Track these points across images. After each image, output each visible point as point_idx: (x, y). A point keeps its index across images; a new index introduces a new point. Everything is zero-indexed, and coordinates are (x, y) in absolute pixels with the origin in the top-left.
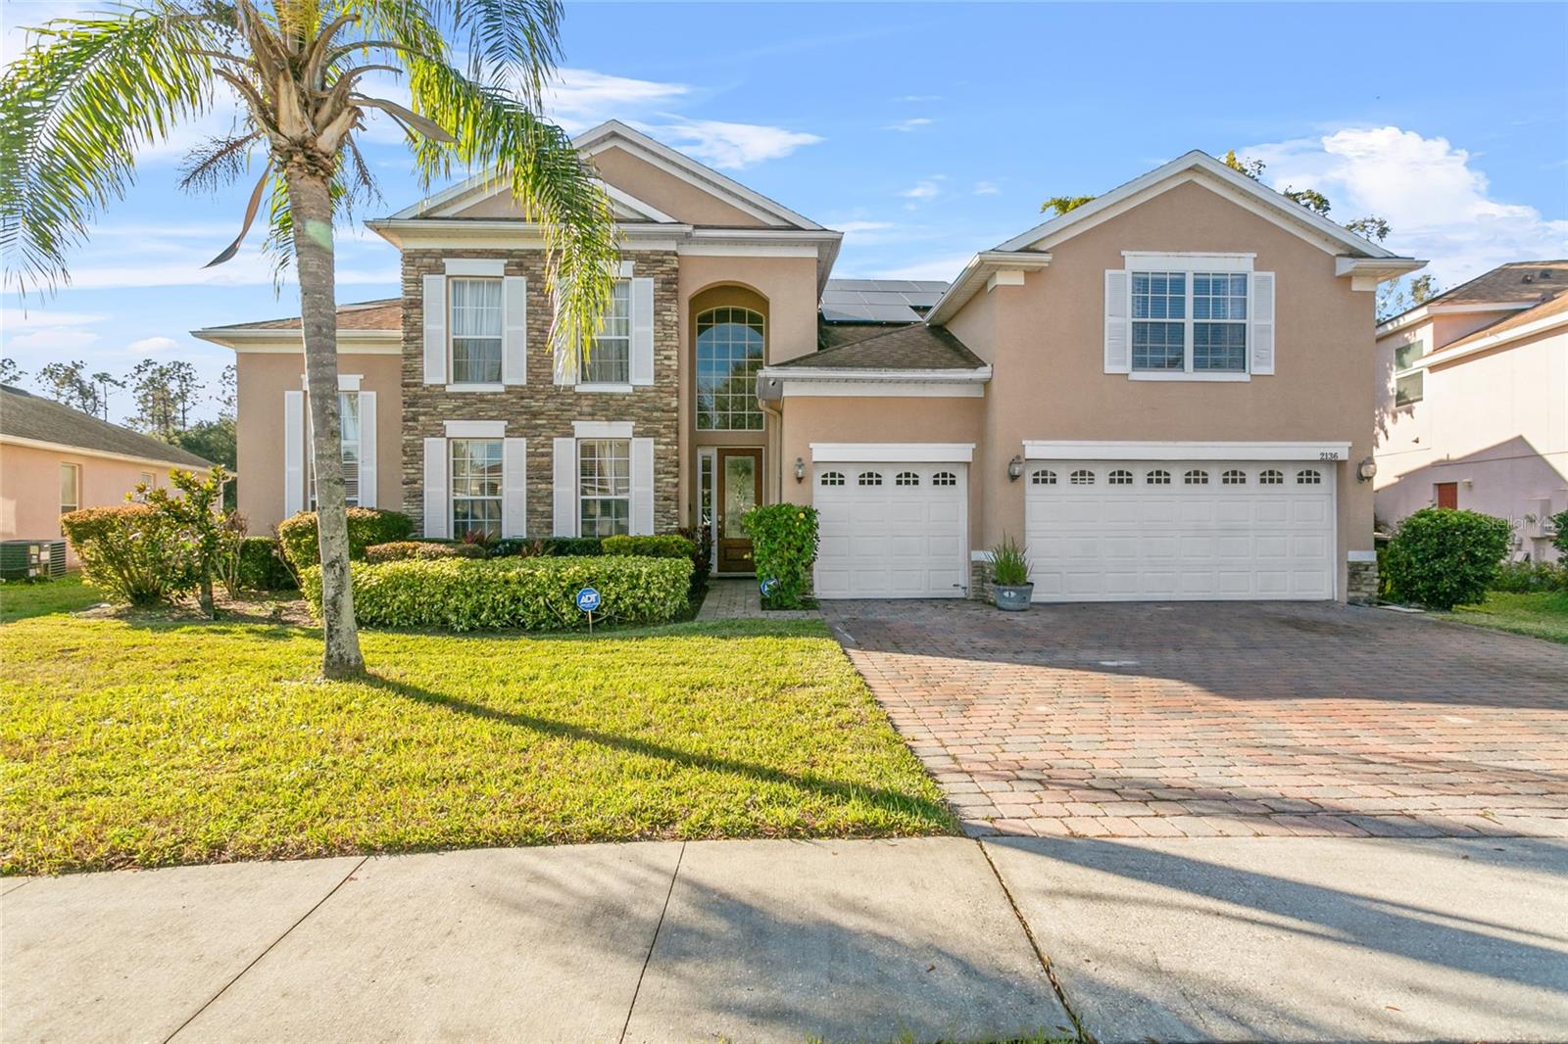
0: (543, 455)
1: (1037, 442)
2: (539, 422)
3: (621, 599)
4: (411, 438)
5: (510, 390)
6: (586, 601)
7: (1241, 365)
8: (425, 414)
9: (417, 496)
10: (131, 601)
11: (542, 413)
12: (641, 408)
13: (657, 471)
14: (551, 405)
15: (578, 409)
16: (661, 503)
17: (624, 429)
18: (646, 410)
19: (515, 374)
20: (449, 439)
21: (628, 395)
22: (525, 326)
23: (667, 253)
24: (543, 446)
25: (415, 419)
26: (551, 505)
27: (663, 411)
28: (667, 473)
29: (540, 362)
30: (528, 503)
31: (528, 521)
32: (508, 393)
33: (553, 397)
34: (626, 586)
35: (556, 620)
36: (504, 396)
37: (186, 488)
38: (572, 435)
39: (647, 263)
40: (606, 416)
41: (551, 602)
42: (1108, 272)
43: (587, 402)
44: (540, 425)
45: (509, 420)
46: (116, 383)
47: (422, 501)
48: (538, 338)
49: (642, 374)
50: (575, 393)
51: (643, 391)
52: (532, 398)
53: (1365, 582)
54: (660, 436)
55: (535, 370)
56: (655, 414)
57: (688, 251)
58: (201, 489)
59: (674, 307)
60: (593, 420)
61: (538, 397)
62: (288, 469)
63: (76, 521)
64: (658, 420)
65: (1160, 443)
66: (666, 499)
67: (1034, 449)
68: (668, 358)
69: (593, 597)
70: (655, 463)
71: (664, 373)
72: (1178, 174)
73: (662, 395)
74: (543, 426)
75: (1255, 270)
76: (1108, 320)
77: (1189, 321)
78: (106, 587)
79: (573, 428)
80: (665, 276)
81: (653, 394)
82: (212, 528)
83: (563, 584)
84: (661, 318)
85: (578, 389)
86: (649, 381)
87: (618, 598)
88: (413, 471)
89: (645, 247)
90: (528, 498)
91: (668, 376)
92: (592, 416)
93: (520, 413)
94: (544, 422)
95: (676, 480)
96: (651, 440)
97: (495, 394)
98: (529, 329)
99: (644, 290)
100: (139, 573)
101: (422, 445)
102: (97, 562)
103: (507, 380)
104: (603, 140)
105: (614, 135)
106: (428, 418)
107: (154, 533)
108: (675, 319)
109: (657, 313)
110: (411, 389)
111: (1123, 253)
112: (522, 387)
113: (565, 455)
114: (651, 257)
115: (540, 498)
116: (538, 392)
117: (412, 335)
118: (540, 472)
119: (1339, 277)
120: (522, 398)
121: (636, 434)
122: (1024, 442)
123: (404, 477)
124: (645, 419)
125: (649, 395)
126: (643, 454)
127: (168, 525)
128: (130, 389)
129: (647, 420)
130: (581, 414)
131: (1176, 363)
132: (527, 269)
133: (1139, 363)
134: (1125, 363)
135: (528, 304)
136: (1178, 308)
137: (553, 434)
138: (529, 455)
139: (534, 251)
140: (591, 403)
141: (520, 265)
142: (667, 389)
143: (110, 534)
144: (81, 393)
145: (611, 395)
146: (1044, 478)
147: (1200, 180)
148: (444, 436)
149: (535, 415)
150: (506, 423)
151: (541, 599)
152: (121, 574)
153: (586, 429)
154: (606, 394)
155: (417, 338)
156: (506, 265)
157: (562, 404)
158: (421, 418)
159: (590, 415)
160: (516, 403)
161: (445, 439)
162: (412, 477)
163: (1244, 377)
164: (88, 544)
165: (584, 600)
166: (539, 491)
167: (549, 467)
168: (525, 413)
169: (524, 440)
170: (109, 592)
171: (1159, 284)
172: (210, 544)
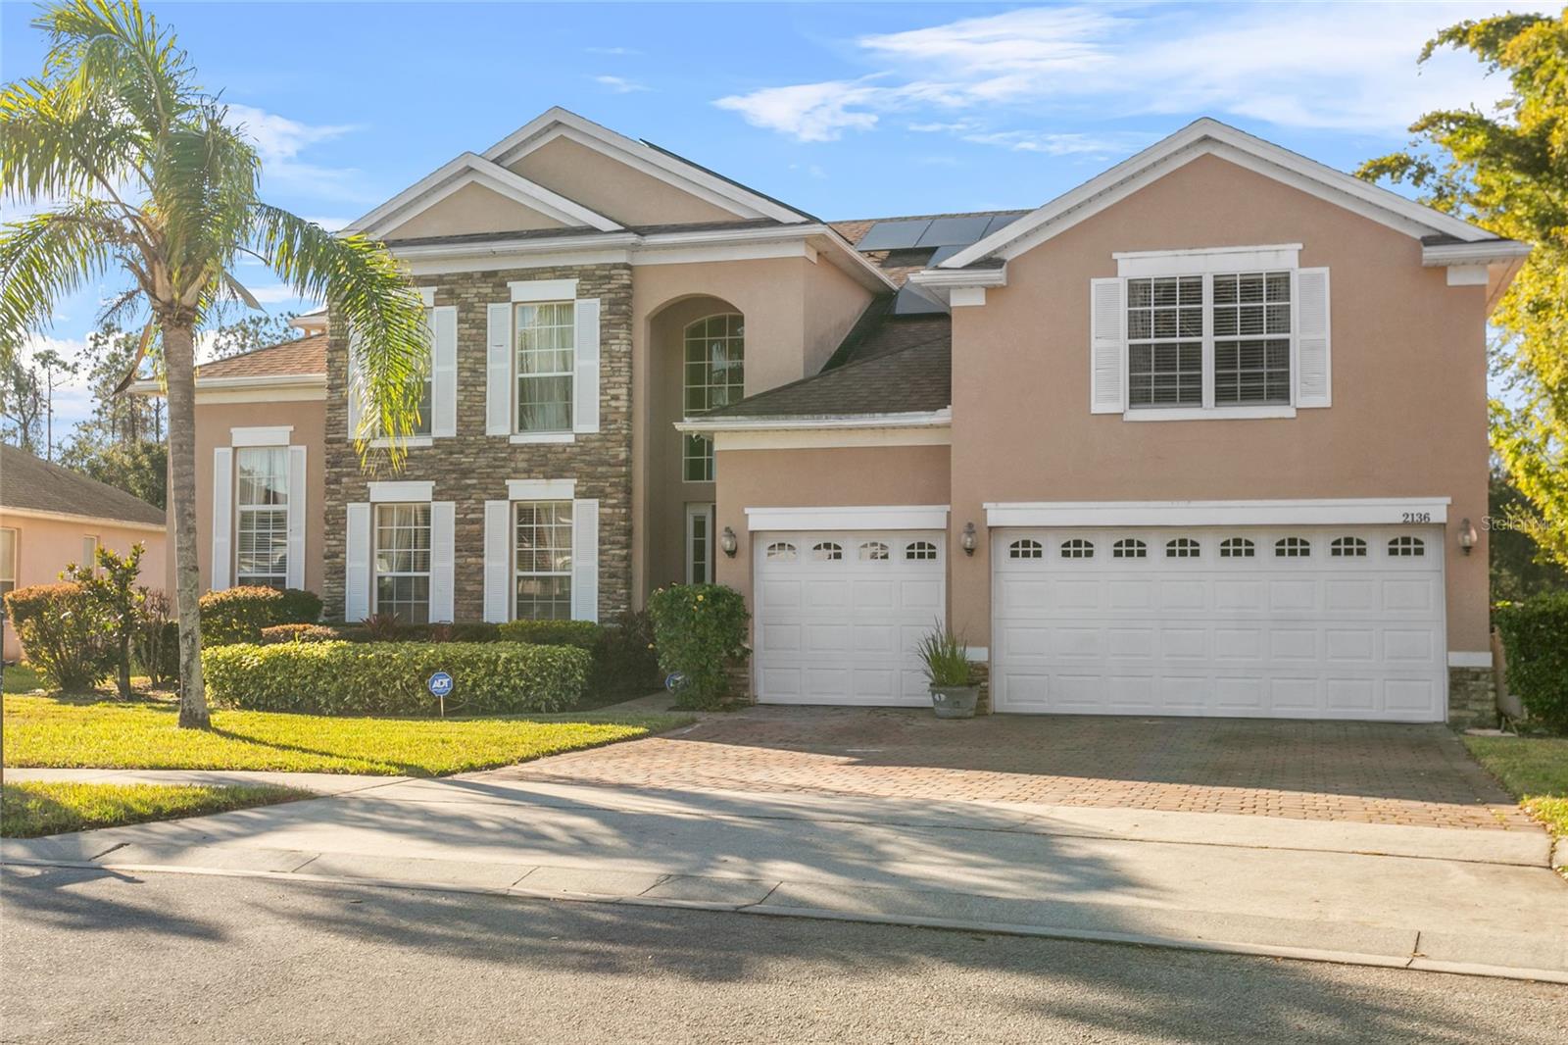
0: (473, 522)
1: (1001, 505)
2: (469, 482)
3: (479, 686)
4: (334, 503)
5: (439, 443)
6: (439, 686)
7: (1281, 394)
8: (348, 475)
9: (338, 573)
10: (61, 685)
11: (473, 471)
12: (583, 461)
13: (602, 541)
14: (482, 461)
15: (513, 465)
16: (607, 580)
17: (563, 489)
18: (589, 463)
19: (445, 426)
20: (373, 504)
21: (569, 445)
22: (455, 366)
23: (615, 266)
24: (474, 511)
25: (337, 481)
26: (481, 583)
27: (610, 465)
28: (613, 543)
29: (472, 410)
30: (456, 580)
31: (456, 603)
32: (436, 447)
33: (484, 451)
34: (483, 672)
35: (414, 705)
36: (431, 452)
37: (109, 566)
38: (505, 497)
39: (592, 280)
40: (544, 473)
41: (407, 686)
42: (1094, 282)
43: (523, 456)
44: (469, 485)
45: (437, 480)
46: (64, 366)
47: (344, 578)
48: (472, 380)
49: (587, 421)
50: (510, 445)
51: (587, 441)
52: (462, 452)
53: (1474, 696)
54: (606, 496)
55: (465, 419)
56: (600, 469)
57: (642, 260)
58: (121, 567)
59: (622, 333)
60: (529, 478)
61: (467, 451)
62: (215, 540)
63: (18, 599)
64: (604, 477)
65: (1168, 504)
66: (612, 576)
67: (998, 514)
68: (616, 398)
69: (445, 681)
70: (600, 531)
71: (611, 417)
72: (1187, 147)
73: (610, 445)
74: (473, 486)
75: (1301, 266)
76: (1095, 344)
77: (1208, 340)
78: (41, 669)
79: (506, 488)
80: (612, 296)
81: (597, 444)
82: (131, 608)
83: (418, 668)
84: (607, 348)
85: (514, 440)
86: (594, 428)
87: (475, 684)
88: (334, 543)
89: (589, 261)
90: (456, 574)
91: (616, 421)
92: (528, 473)
93: (449, 471)
94: (474, 481)
95: (624, 552)
96: (596, 501)
97: (422, 449)
98: (460, 369)
99: (589, 313)
100: (68, 654)
101: (345, 512)
102: (34, 642)
103: (437, 432)
104: (547, 130)
105: (557, 124)
106: (352, 479)
107: (80, 613)
108: (624, 348)
109: (603, 342)
110: (336, 446)
111: (1115, 256)
112: (451, 439)
113: (498, 519)
114: (597, 272)
115: (470, 574)
116: (469, 445)
117: (335, 382)
118: (470, 543)
119: (1427, 268)
120: (451, 453)
121: (579, 495)
122: (985, 505)
123: (326, 549)
124: (588, 475)
125: (593, 445)
126: (586, 518)
127: (92, 604)
128: (83, 375)
129: (591, 476)
130: (516, 471)
131: (1194, 397)
132: (459, 296)
133: (1138, 398)
134: (1116, 399)
135: (459, 340)
136: (1193, 323)
137: (484, 496)
138: (458, 522)
139: (466, 274)
140: (526, 456)
141: (451, 293)
142: (614, 438)
143: (46, 614)
144: (17, 384)
145: (549, 447)
146: (1027, 548)
147: (1219, 152)
148: (367, 500)
149: (466, 473)
150: (433, 483)
151: (398, 683)
152: (54, 657)
153: (524, 490)
154: (543, 445)
155: (341, 386)
156: (436, 294)
157: (495, 459)
158: (345, 480)
159: (525, 471)
160: (445, 460)
161: (368, 505)
162: (333, 549)
163: (1285, 411)
164: (27, 624)
165: (436, 684)
166: (469, 565)
167: (480, 536)
168: (454, 471)
169: (452, 504)
170: (43, 673)
171: (1166, 290)
172: (128, 625)
